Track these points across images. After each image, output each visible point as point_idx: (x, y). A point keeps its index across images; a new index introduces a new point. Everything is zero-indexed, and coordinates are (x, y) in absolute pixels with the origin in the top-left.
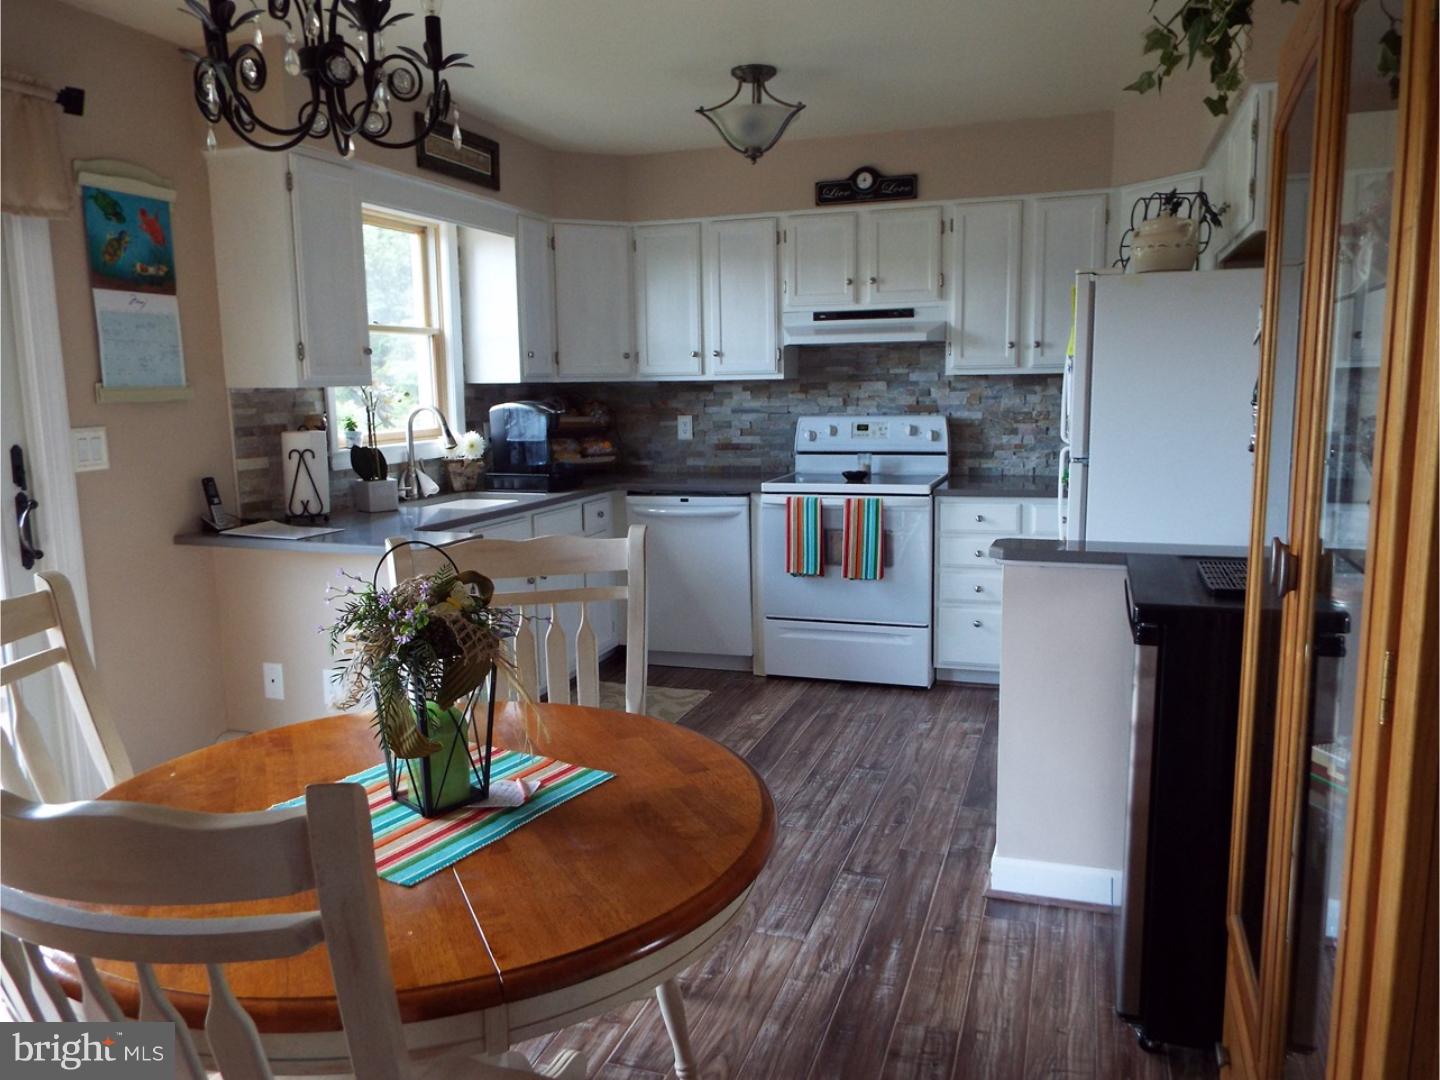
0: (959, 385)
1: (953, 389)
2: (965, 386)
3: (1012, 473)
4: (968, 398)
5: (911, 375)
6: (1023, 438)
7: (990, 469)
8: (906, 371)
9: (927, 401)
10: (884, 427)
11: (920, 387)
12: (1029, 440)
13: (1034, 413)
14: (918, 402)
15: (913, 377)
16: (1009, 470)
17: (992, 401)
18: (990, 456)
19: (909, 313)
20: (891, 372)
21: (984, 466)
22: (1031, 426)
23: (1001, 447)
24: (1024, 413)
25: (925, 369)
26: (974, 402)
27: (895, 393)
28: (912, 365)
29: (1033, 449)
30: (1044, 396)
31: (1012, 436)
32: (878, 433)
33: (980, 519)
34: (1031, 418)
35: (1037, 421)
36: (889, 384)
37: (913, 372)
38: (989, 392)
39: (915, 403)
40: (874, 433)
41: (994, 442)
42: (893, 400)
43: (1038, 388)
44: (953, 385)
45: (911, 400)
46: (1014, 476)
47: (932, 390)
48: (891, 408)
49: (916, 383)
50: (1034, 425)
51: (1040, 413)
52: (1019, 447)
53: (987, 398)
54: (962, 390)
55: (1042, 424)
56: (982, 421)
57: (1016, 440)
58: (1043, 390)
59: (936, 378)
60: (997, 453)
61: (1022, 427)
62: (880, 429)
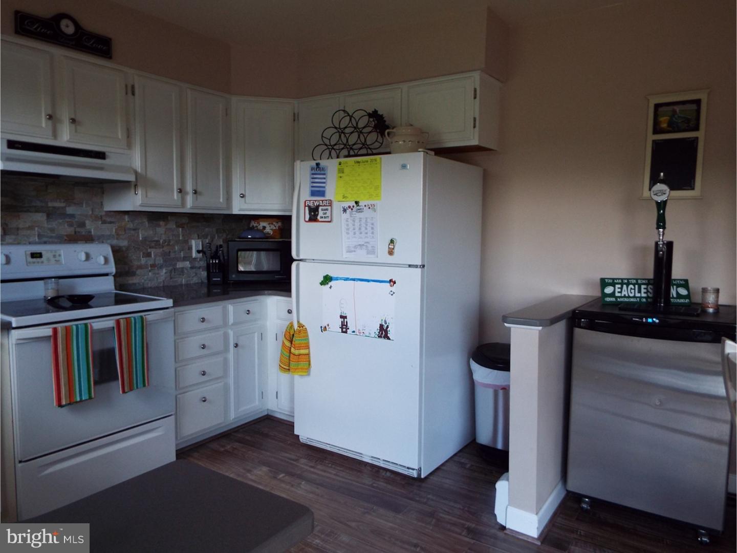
0: (108, 219)
1: (104, 222)
2: (113, 220)
3: (149, 285)
4: (116, 230)
5: (67, 209)
6: (155, 259)
7: (135, 284)
8: (62, 205)
9: (83, 231)
10: (57, 254)
11: (76, 220)
12: (160, 261)
13: (161, 242)
14: (75, 232)
15: (70, 210)
16: (148, 284)
17: (133, 232)
18: (133, 274)
19: (101, 155)
20: (50, 204)
21: (130, 282)
22: (160, 251)
23: (140, 267)
24: (154, 241)
25: (80, 204)
26: (120, 233)
27: (54, 224)
28: (70, 200)
29: (161, 267)
30: (166, 229)
31: (148, 258)
32: (53, 260)
33: (203, 320)
34: (160, 245)
35: (163, 247)
36: (49, 215)
37: (69, 206)
38: (131, 225)
39: (73, 233)
40: (49, 260)
41: (136, 263)
42: (52, 230)
43: (162, 223)
44: (104, 218)
45: (70, 230)
46: (151, 288)
47: (87, 222)
48: (51, 237)
49: (72, 216)
50: (161, 250)
51: (165, 241)
52: (153, 266)
53: (130, 229)
54: (111, 223)
55: (166, 249)
56: (128, 248)
57: (150, 262)
58: (166, 225)
59: (91, 213)
60: (138, 272)
61: (153, 252)
62: (54, 256)
